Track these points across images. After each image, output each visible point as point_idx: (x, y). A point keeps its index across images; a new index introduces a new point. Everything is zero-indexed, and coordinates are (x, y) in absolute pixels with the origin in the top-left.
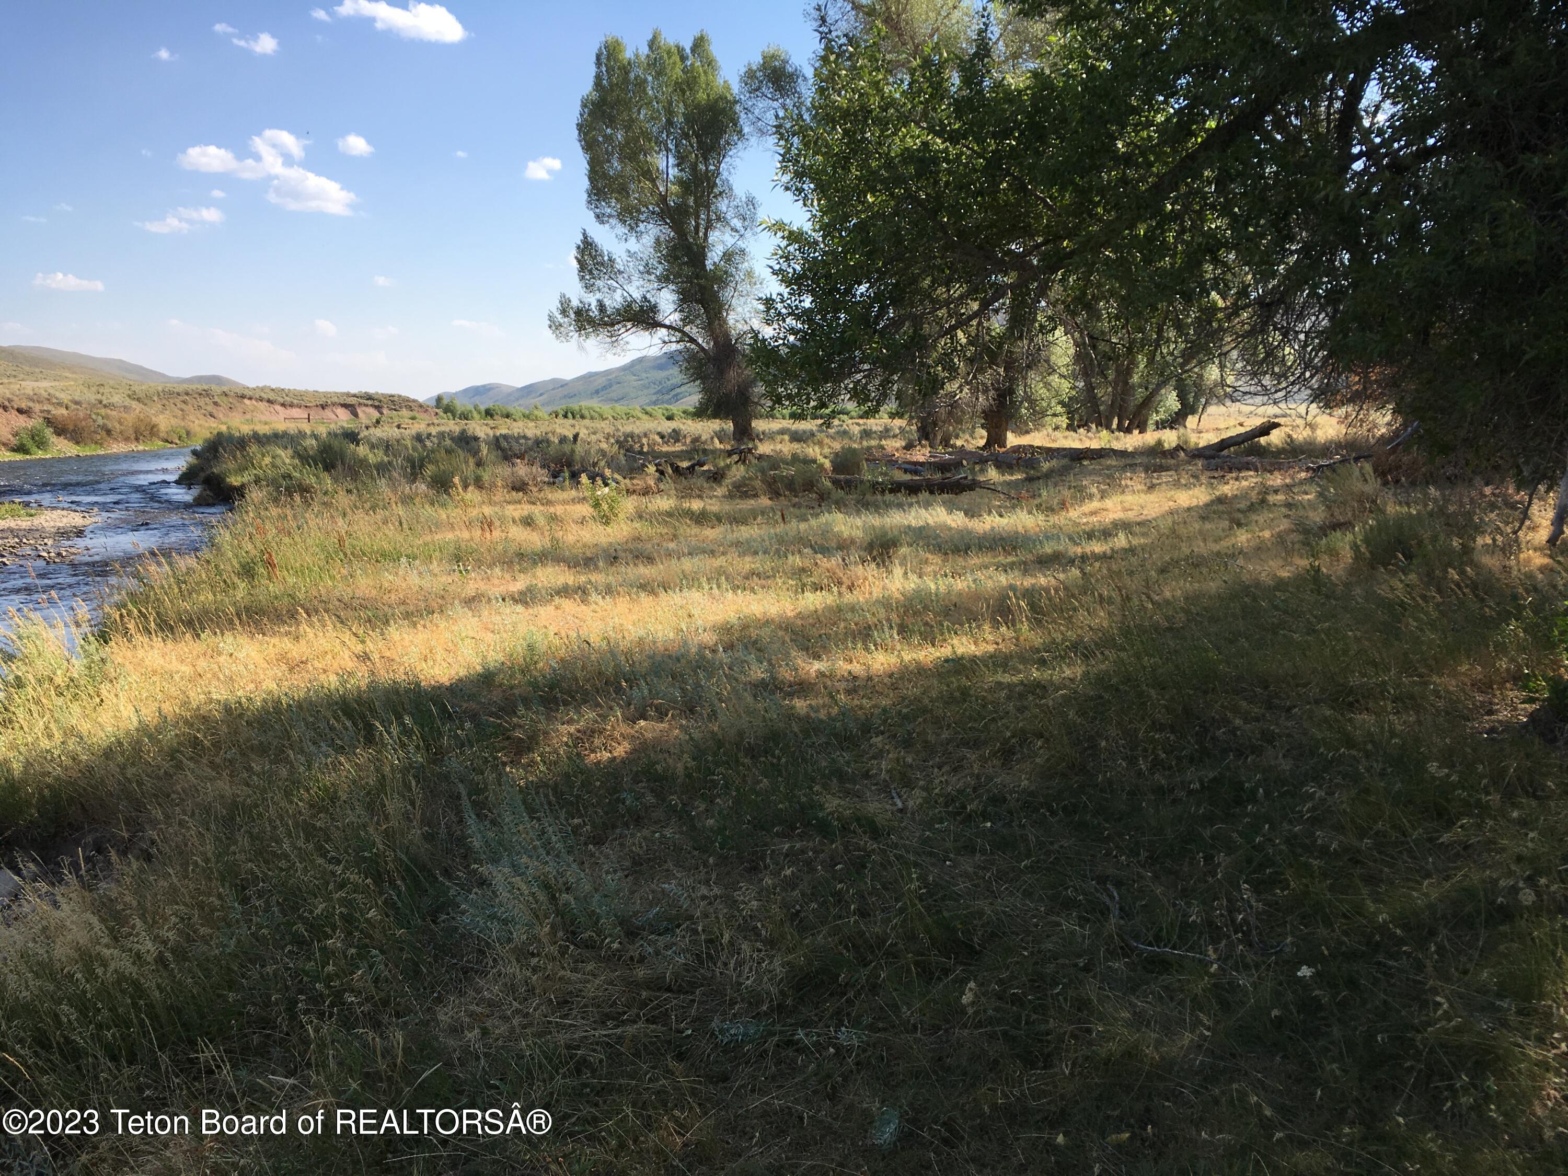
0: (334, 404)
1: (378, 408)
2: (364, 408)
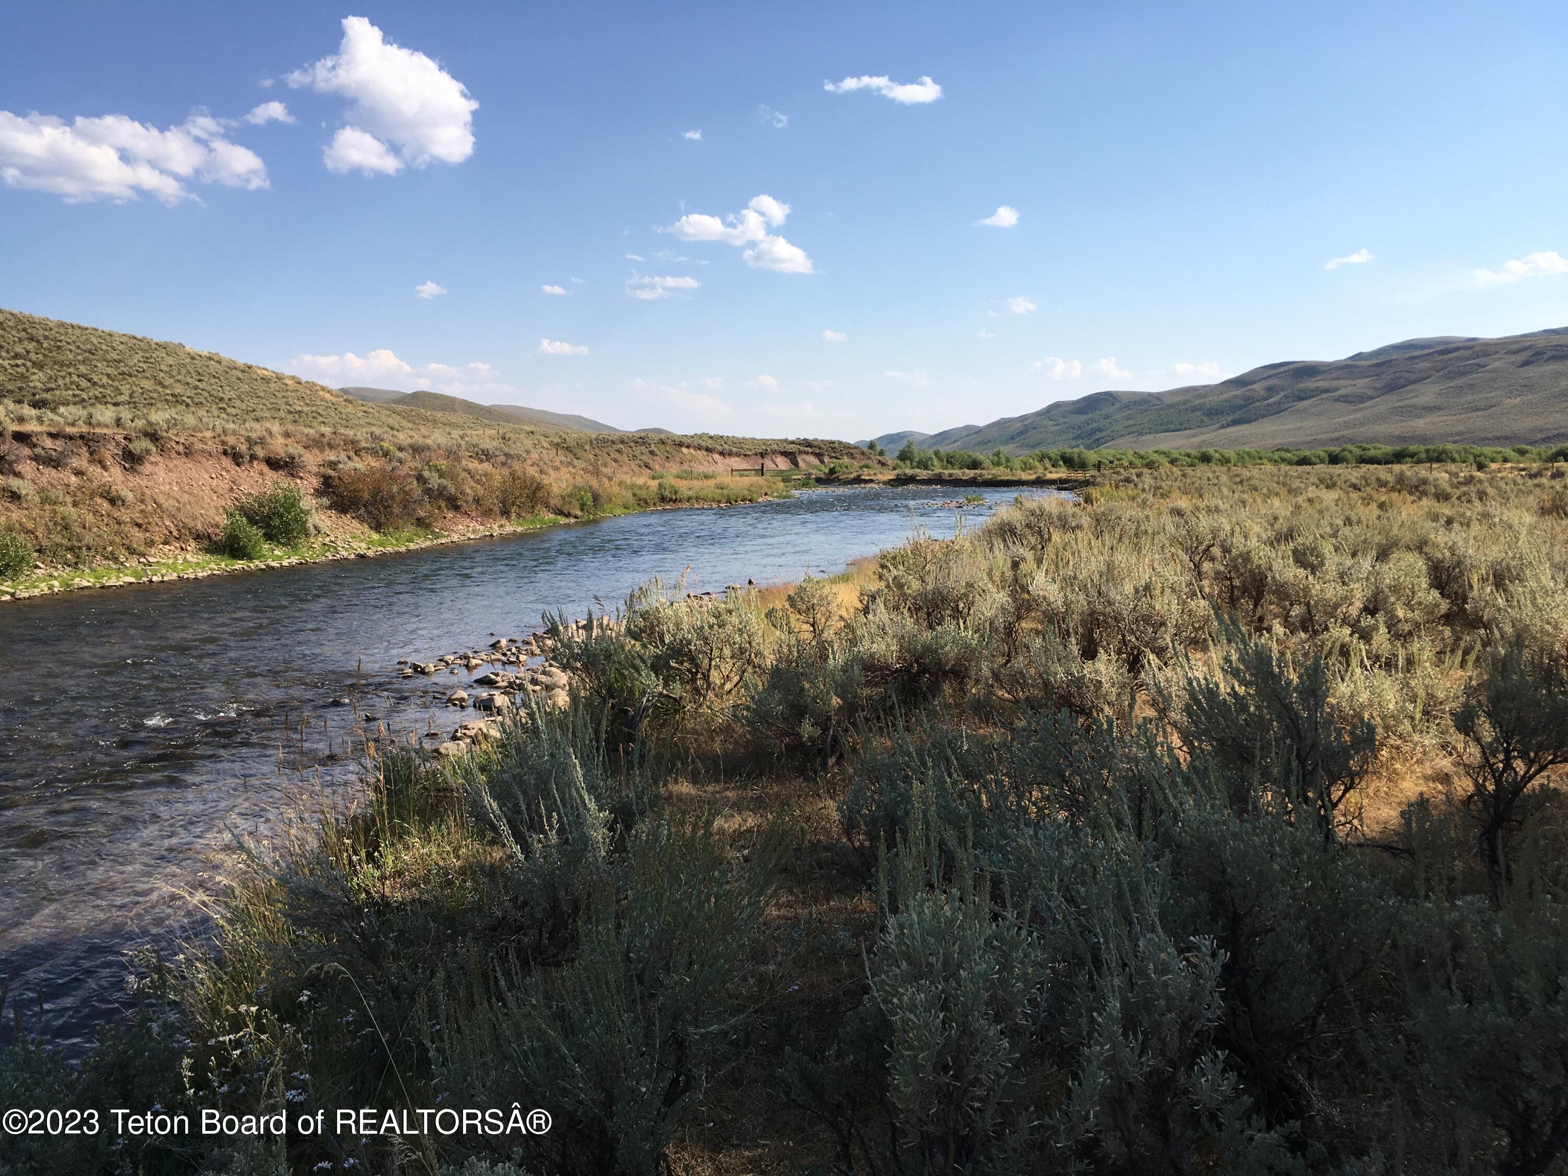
0: (774, 452)
1: (819, 455)
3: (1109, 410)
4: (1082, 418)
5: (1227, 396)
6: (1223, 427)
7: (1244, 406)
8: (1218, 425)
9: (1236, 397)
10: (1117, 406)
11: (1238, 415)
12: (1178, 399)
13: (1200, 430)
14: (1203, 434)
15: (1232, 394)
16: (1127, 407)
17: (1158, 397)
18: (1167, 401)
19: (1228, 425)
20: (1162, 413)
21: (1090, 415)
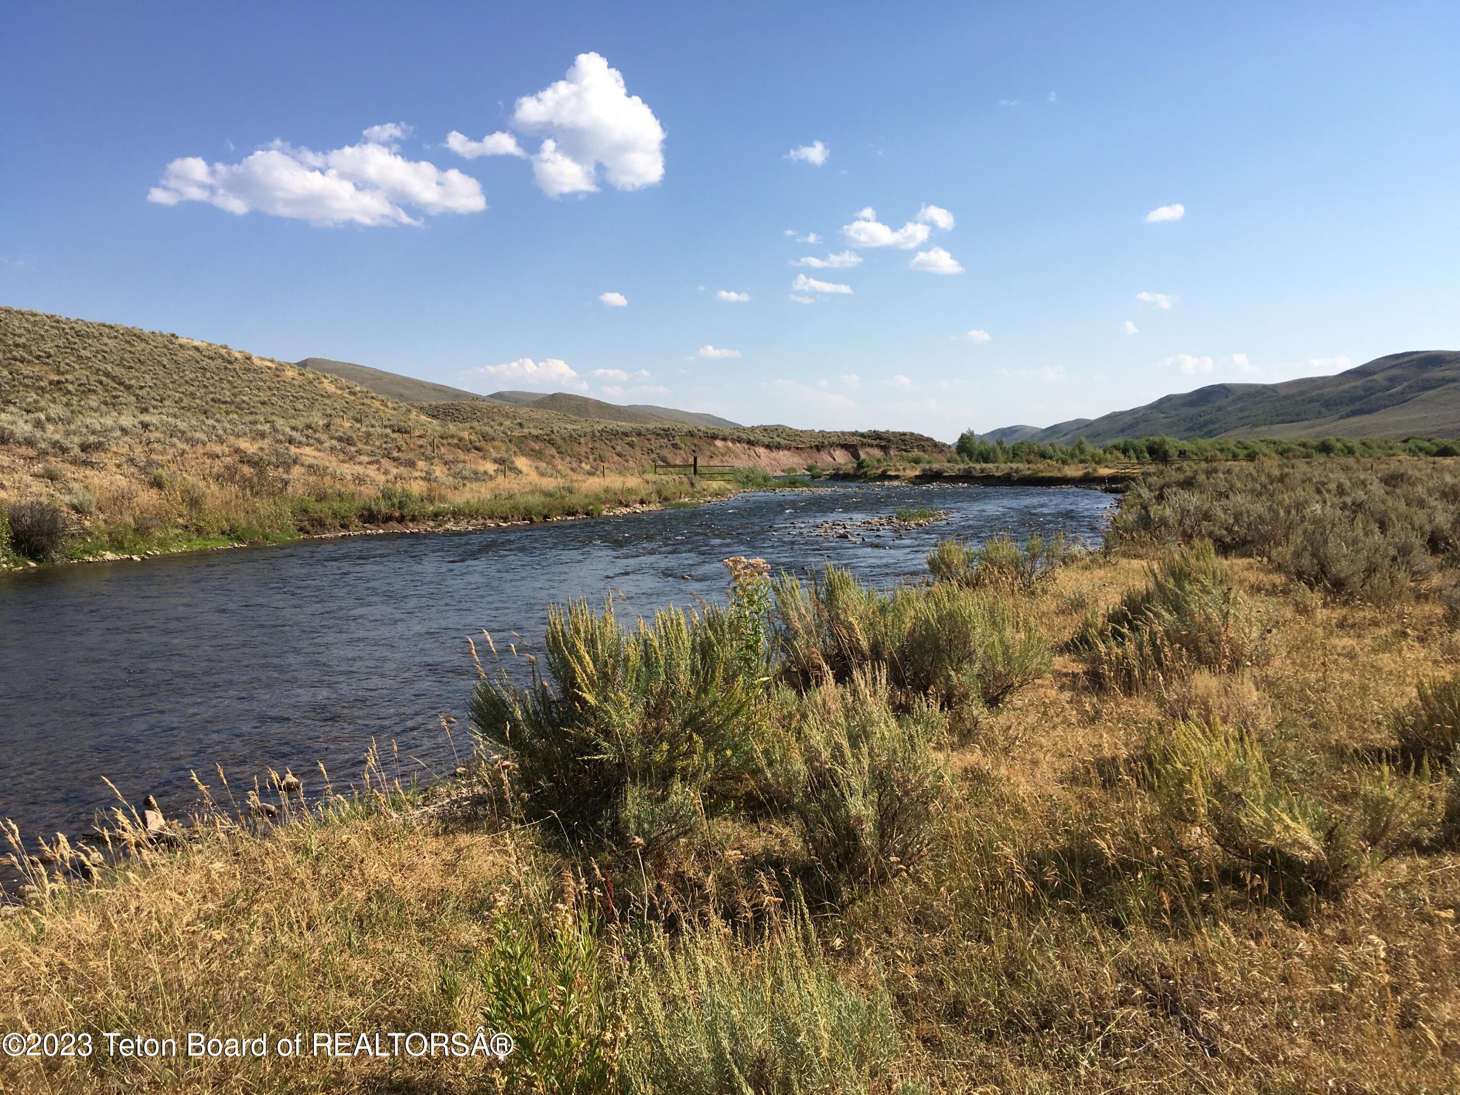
0: (832, 445)
1: (884, 449)
2: (868, 449)
3: (1223, 402)
4: (1194, 411)
5: (1345, 387)
6: (1341, 418)
7: (1365, 397)
8: (1338, 416)
9: (1356, 387)
10: (1231, 398)
11: (1357, 405)
12: (1294, 390)
13: (1318, 421)
14: (1320, 425)
15: (1352, 384)
16: (1240, 398)
17: (1273, 388)
18: (1283, 392)
19: (1348, 416)
20: (1277, 404)
21: (1203, 408)
